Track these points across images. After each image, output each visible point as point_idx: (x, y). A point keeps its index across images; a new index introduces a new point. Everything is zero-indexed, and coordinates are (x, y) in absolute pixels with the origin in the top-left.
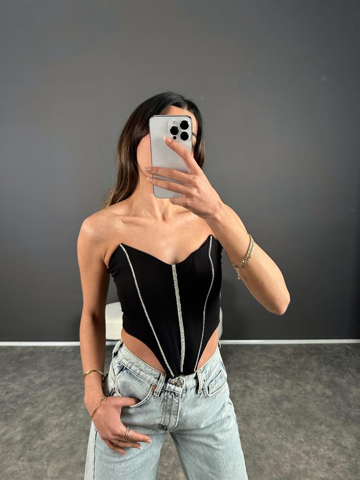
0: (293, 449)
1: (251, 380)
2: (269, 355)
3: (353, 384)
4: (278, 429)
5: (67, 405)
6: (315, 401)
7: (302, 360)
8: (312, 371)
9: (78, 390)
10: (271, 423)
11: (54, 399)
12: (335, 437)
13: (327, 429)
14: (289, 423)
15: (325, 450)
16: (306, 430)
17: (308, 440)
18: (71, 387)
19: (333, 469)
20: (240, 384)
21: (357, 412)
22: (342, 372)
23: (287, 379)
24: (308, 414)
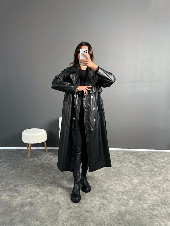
0: (110, 182)
3: (147, 164)
4: (105, 177)
5: (13, 168)
6: (126, 169)
7: (126, 156)
8: (129, 159)
9: (18, 164)
11: (7, 166)
12: (130, 179)
13: (128, 177)
14: (111, 175)
15: (124, 183)
16: (118, 177)
17: (118, 180)
19: (125, 189)
21: (144, 173)
22: (143, 161)
23: (116, 162)
24: (121, 173)
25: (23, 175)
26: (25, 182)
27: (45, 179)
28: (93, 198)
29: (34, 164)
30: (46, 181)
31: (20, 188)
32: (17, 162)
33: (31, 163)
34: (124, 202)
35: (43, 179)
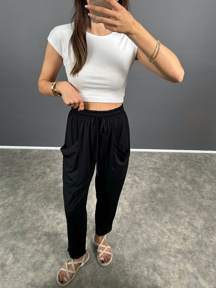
0: (161, 227)
1: (138, 177)
2: (153, 160)
3: (207, 182)
4: (152, 212)
5: (11, 191)
6: (180, 194)
7: (175, 164)
8: (181, 172)
9: (20, 181)
10: (148, 207)
11: (2, 187)
12: (190, 220)
13: (185, 214)
14: (160, 208)
15: (182, 229)
16: (171, 214)
17: (172, 221)
18: (16, 179)
19: (186, 243)
20: (130, 179)
21: (207, 202)
22: (201, 174)
23: (163, 177)
24: (174, 203)
25: (26, 208)
26: (27, 226)
27: (60, 218)
28: (138, 270)
29: (43, 182)
30: (61, 224)
31: (18, 242)
32: (18, 175)
33: (39, 180)
34: (189, 283)
35: (56, 217)
